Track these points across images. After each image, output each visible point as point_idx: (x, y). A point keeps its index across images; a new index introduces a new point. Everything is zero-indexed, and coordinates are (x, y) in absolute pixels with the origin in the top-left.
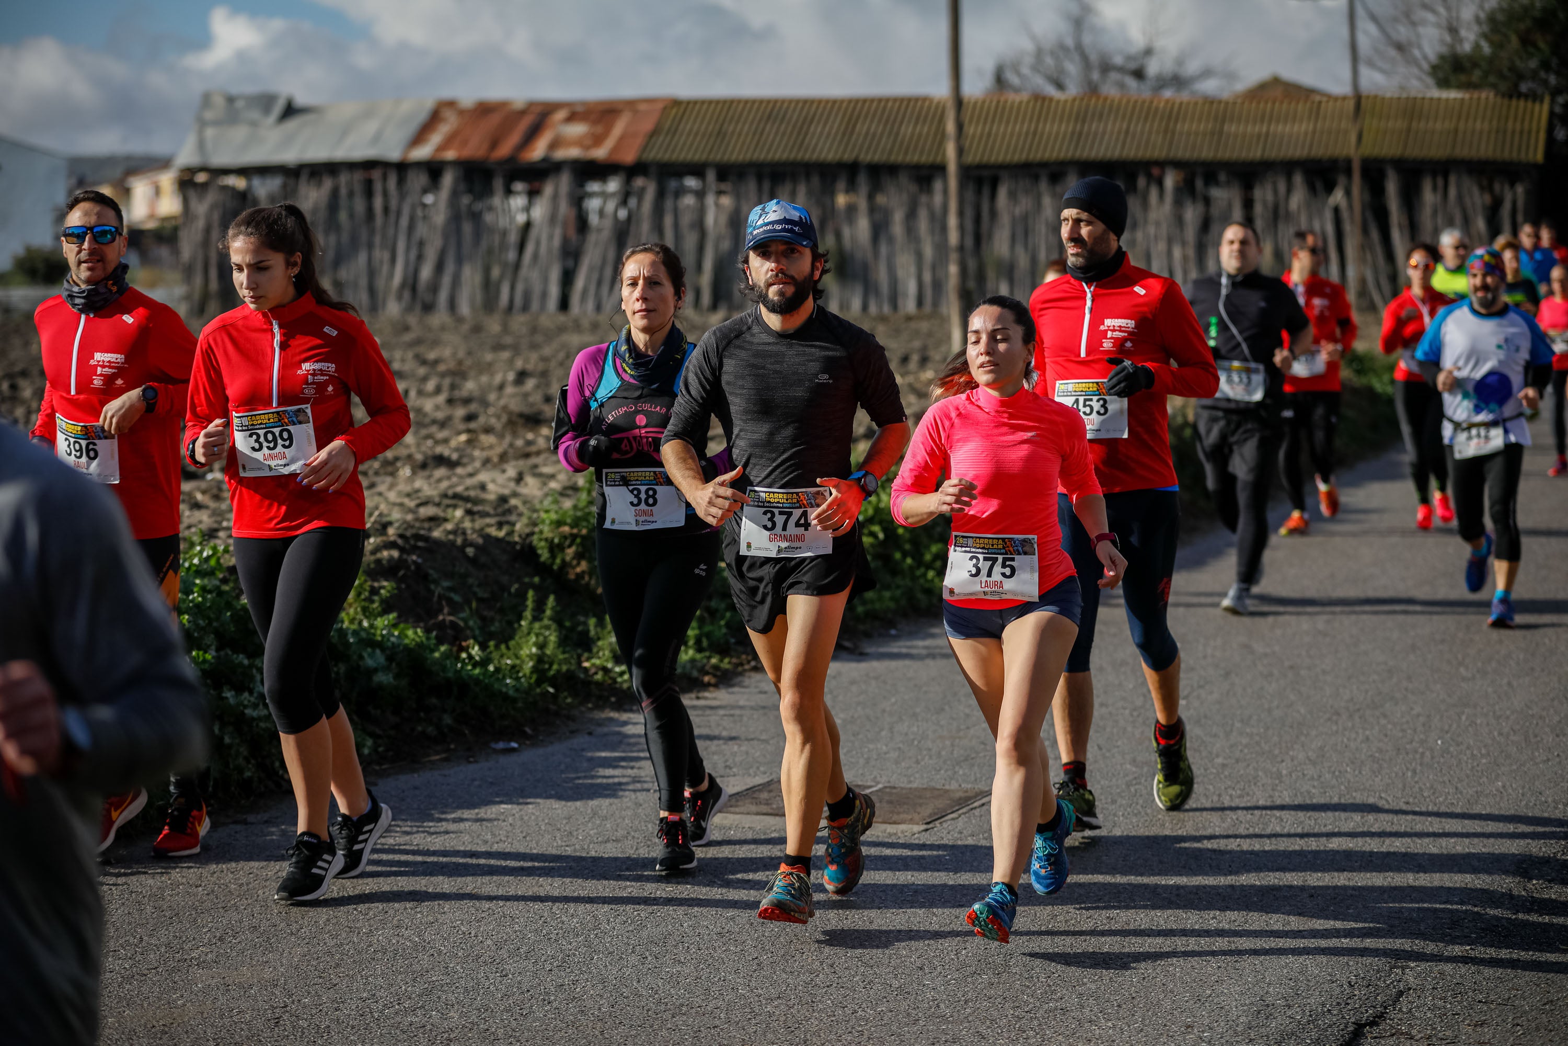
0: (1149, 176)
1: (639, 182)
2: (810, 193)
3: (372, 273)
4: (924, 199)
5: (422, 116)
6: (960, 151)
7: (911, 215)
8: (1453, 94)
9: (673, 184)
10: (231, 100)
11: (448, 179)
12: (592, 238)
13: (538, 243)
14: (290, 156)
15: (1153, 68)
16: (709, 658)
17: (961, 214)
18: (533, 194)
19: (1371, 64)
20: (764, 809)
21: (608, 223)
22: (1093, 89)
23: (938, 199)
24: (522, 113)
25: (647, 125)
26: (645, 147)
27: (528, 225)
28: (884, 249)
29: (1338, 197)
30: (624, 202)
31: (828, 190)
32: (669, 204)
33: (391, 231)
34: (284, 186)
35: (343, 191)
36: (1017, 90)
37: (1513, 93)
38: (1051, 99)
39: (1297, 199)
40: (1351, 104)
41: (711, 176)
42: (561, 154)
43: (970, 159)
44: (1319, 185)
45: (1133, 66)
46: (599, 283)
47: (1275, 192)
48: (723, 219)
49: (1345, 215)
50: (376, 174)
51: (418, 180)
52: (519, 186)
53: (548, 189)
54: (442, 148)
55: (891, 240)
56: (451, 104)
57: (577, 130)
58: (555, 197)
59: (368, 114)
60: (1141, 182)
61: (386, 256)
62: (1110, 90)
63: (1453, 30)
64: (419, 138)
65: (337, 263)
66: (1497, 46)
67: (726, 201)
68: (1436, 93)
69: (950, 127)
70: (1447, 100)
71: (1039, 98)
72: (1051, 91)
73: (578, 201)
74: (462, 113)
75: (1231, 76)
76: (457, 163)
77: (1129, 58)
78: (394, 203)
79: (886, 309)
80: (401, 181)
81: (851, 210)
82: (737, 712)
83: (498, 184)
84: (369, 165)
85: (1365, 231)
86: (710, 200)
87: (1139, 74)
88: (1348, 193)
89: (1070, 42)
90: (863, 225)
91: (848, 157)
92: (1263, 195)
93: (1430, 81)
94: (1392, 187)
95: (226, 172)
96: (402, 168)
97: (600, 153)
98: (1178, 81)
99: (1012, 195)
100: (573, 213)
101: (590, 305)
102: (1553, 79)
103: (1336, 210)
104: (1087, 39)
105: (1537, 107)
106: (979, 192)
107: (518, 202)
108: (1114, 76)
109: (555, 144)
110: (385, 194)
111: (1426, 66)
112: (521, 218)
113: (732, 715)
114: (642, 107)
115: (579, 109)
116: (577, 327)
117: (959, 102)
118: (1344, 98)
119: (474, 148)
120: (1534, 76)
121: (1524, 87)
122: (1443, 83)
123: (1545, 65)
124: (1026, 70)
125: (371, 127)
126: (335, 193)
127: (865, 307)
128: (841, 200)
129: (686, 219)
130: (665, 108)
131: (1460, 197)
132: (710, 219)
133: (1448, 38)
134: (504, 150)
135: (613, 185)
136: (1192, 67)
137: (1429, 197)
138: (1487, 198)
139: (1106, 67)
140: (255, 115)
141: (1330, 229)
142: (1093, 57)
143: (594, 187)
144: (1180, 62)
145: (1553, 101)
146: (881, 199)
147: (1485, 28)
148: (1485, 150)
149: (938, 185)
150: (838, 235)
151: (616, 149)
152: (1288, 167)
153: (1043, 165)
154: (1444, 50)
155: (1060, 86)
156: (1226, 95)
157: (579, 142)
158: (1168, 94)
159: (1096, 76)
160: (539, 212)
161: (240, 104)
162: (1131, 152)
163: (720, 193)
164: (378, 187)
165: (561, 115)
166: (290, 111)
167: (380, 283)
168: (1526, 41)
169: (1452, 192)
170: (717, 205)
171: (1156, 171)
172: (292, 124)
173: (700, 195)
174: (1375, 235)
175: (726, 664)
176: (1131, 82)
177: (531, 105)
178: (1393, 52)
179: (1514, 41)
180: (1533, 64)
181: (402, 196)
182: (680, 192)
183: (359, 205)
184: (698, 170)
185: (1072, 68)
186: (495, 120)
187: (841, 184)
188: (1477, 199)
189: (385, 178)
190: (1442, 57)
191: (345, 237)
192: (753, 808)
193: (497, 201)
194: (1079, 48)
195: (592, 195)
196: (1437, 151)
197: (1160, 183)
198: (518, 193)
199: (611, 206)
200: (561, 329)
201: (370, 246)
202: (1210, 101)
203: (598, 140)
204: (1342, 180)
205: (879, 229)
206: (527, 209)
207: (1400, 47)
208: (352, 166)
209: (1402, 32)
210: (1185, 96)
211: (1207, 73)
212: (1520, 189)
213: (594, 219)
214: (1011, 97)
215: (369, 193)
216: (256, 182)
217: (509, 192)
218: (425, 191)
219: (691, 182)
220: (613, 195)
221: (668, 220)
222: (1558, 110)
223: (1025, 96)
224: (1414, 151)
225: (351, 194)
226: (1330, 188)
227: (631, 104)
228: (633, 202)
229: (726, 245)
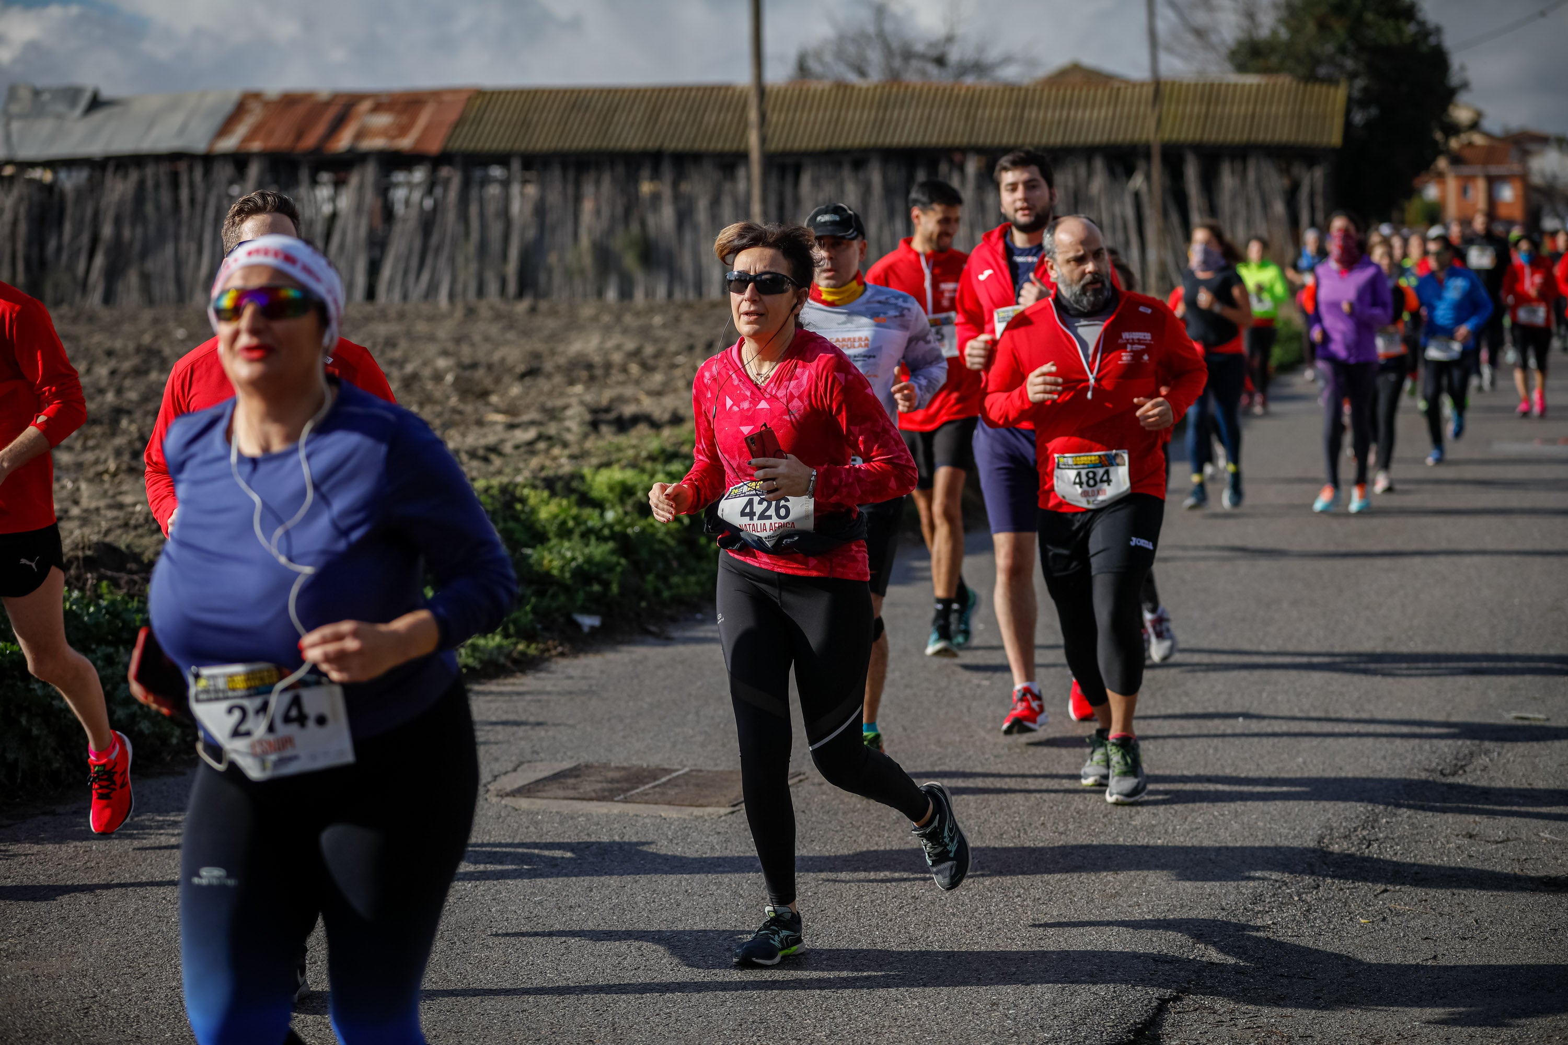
0: (951, 162)
1: (445, 172)
2: (614, 180)
3: (179, 264)
4: (727, 186)
5: (228, 108)
6: (763, 140)
7: (715, 203)
8: (1251, 80)
9: (478, 174)
10: (37, 93)
11: (254, 171)
12: (398, 228)
13: (344, 234)
14: (96, 148)
15: (954, 55)
16: (516, 644)
17: (764, 200)
18: (339, 184)
19: (1170, 50)
20: (571, 793)
21: (414, 213)
22: (894, 77)
23: (741, 186)
24: (327, 104)
25: (452, 115)
26: (450, 137)
27: (334, 216)
28: (688, 237)
29: (1138, 181)
30: (430, 191)
31: (633, 179)
32: (474, 193)
33: (197, 223)
34: (90, 179)
35: (150, 183)
36: (819, 78)
37: (1311, 78)
38: (853, 88)
39: (1098, 184)
40: (1151, 90)
41: (516, 165)
42: (368, 144)
43: (773, 146)
44: (1119, 170)
45: (934, 53)
46: (406, 272)
47: (1076, 176)
48: (529, 208)
49: (1145, 199)
50: (183, 166)
51: (224, 172)
52: (325, 177)
53: (354, 179)
54: (248, 139)
55: (695, 228)
56: (257, 96)
57: (383, 120)
58: (361, 187)
59: (173, 106)
60: (943, 168)
61: (193, 247)
62: (912, 77)
63: (1250, 15)
64: (225, 129)
65: (144, 255)
66: (1295, 31)
67: (532, 190)
68: (1234, 78)
69: (753, 115)
70: (1244, 86)
71: (841, 86)
72: (852, 78)
73: (384, 191)
74: (267, 104)
75: (1032, 63)
76: (265, 155)
77: (931, 45)
78: (200, 195)
79: (691, 295)
80: (207, 173)
81: (656, 198)
82: (544, 697)
83: (304, 174)
84: (175, 157)
85: (1165, 215)
86: (515, 189)
87: (940, 61)
88: (1148, 177)
89: (871, 29)
90: (667, 214)
91: (652, 145)
92: (1064, 179)
93: (1228, 66)
94: (1191, 172)
95: (33, 165)
96: (208, 160)
97: (406, 143)
98: (979, 68)
99: (816, 182)
100: (378, 204)
101: (397, 295)
102: (1349, 64)
103: (1137, 195)
104: (889, 27)
105: (1332, 90)
106: (782, 178)
107: (324, 192)
108: (914, 63)
109: (360, 135)
110: (192, 185)
111: (1224, 51)
112: (327, 209)
113: (539, 701)
114: (447, 98)
115: (385, 100)
116: (383, 316)
117: (761, 90)
118: (1142, 85)
119: (280, 139)
120: (1331, 60)
121: (1322, 71)
122: (1242, 68)
123: (1342, 50)
124: (828, 58)
125: (177, 119)
126: (141, 184)
127: (670, 294)
128: (646, 188)
129: (492, 208)
130: (469, 99)
131: (1259, 182)
132: (516, 207)
133: (1245, 23)
134: (310, 141)
135: (419, 175)
136: (993, 54)
137: (1228, 180)
138: (1285, 182)
139: (908, 55)
140: (61, 108)
141: (1130, 213)
142: (895, 45)
143: (400, 177)
144: (981, 49)
145: (1351, 86)
146: (685, 187)
147: (1284, 13)
148: (1283, 134)
149: (741, 173)
150: (643, 224)
151: (419, 141)
152: (1088, 152)
153: (846, 152)
154: (1241, 35)
155: (862, 73)
156: (1026, 81)
157: (384, 132)
158: (970, 80)
159: (897, 63)
160: (345, 201)
161: (46, 97)
162: (932, 138)
163: (525, 182)
164: (184, 179)
165: (366, 105)
166: (96, 103)
167: (187, 274)
168: (1323, 26)
169: (1251, 176)
170: (522, 194)
171: (957, 157)
172: (98, 116)
173: (506, 184)
174: (1175, 218)
175: (533, 650)
176: (933, 70)
177: (336, 97)
178: (1191, 38)
179: (1311, 27)
180: (1329, 48)
181: (208, 188)
182: (485, 181)
183: (166, 198)
184: (503, 159)
185: (875, 56)
186: (300, 110)
187: (646, 172)
188: (1276, 182)
189: (191, 170)
190: (1241, 43)
191: (152, 229)
192: (561, 793)
193: (303, 191)
194: (881, 35)
195: (397, 185)
196: (1234, 135)
197: (961, 168)
198: (324, 184)
199: (416, 196)
200: (368, 319)
201: (177, 238)
202: (1011, 88)
203: (403, 130)
204: (1141, 164)
205: (684, 217)
206: (333, 199)
207: (1200, 33)
208: (158, 158)
209: (1201, 18)
210: (986, 83)
211: (1007, 60)
212: (1319, 173)
213: (399, 209)
214: (815, 85)
215: (175, 184)
216: (63, 175)
217: (314, 183)
218: (231, 182)
219: (496, 172)
220: (419, 185)
221: (474, 210)
222: (1356, 94)
223: (826, 84)
224: (1214, 136)
225: (157, 186)
226: (1129, 172)
227: (436, 95)
228: (438, 191)
229: (531, 234)
